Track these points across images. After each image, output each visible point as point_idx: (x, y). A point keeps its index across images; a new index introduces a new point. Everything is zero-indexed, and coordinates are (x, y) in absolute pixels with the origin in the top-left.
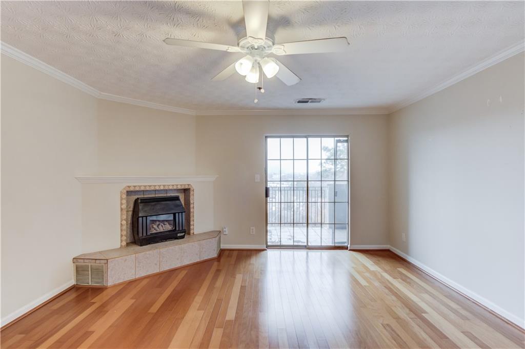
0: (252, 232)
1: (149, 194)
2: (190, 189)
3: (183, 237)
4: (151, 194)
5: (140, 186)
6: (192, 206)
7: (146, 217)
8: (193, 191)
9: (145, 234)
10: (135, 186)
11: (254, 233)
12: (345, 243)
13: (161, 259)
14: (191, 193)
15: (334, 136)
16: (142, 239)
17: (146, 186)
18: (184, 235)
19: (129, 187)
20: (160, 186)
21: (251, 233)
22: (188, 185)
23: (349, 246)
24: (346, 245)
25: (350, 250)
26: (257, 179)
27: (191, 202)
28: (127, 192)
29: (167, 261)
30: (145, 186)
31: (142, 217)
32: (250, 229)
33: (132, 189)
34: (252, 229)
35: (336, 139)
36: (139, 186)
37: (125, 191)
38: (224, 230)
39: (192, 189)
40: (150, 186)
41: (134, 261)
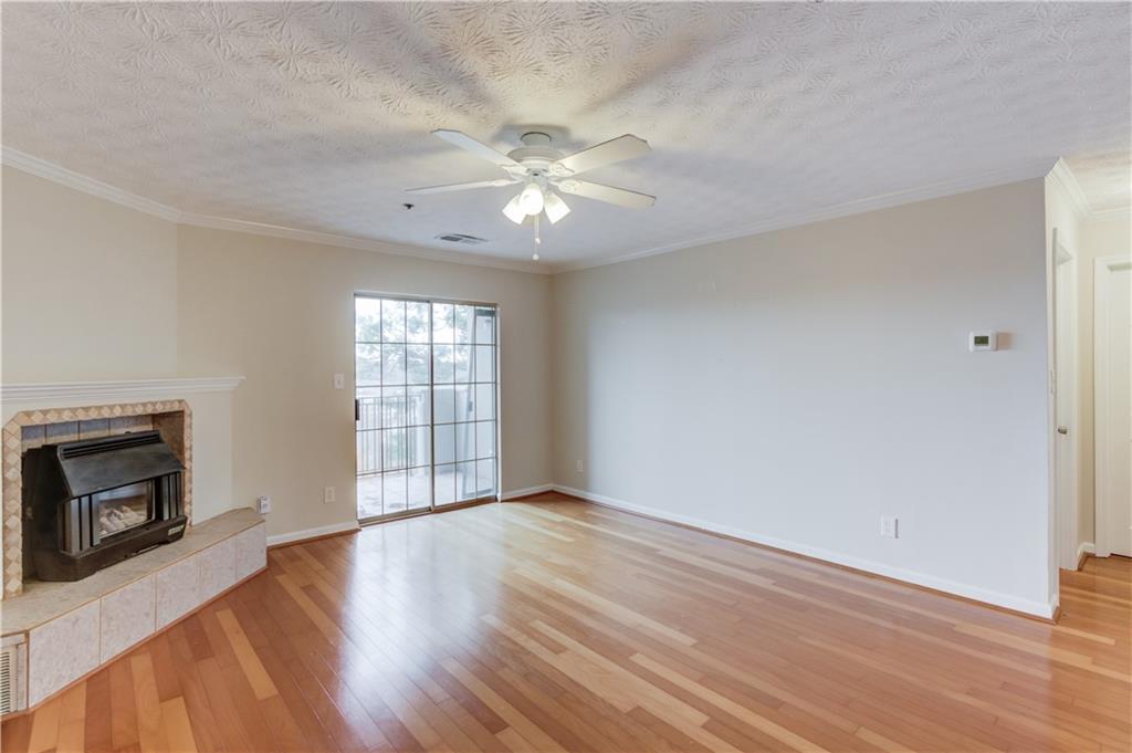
0: (330, 497)
1: (61, 434)
2: (182, 412)
3: (179, 536)
4: (67, 433)
5: (59, 411)
6: (187, 455)
7: (90, 495)
8: (191, 415)
9: (86, 545)
10: (45, 412)
11: (333, 499)
12: (489, 491)
13: (159, 599)
14: (187, 421)
15: (475, 304)
16: (83, 559)
17: (77, 409)
18: (183, 530)
19: (28, 414)
20: (111, 407)
21: (327, 500)
22: (180, 402)
23: (499, 495)
24: (491, 494)
25: (502, 501)
26: (339, 382)
27: (187, 444)
28: (23, 428)
29: (171, 601)
30: (74, 410)
31: (79, 498)
32: (324, 490)
33: (37, 420)
34: (330, 492)
35: (478, 308)
36: (56, 410)
37: (17, 428)
38: (263, 503)
39: (187, 412)
40: (86, 409)
41: (97, 619)
